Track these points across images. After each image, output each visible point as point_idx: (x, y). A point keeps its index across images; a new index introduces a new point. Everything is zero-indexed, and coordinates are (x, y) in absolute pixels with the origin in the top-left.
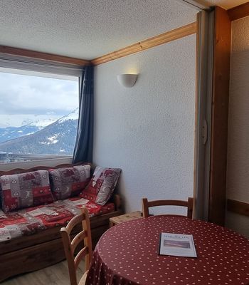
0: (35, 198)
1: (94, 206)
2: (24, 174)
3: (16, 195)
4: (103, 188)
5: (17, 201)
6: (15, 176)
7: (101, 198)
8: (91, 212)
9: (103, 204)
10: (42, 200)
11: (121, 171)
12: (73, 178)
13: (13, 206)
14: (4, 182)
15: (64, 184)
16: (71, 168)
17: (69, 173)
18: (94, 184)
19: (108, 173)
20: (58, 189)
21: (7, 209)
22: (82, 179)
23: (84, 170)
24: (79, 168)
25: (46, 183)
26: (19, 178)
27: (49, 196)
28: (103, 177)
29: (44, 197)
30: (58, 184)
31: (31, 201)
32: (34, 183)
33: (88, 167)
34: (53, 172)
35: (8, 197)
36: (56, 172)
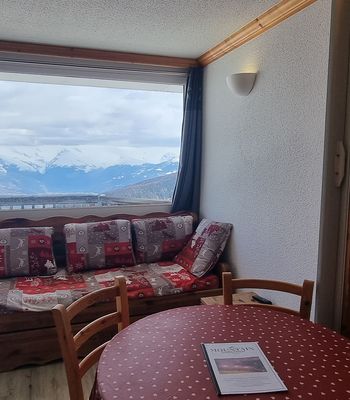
0: (108, 257)
1: (186, 277)
2: (96, 224)
3: (82, 250)
4: (204, 252)
5: (83, 258)
6: (84, 225)
7: (199, 266)
8: (178, 285)
9: (200, 275)
10: (118, 261)
11: (232, 228)
12: (165, 234)
13: (79, 266)
14: (70, 232)
15: (151, 241)
16: (164, 219)
17: (159, 226)
18: (194, 243)
19: (213, 229)
20: (142, 248)
21: (71, 268)
22: (178, 236)
23: (182, 223)
24: (176, 219)
25: (126, 237)
26: (88, 228)
27: (128, 256)
28: (206, 235)
29: (121, 256)
30: (142, 239)
31: (103, 260)
32: (108, 236)
33: (189, 218)
34: (136, 222)
35: (72, 252)
36: (140, 223)
